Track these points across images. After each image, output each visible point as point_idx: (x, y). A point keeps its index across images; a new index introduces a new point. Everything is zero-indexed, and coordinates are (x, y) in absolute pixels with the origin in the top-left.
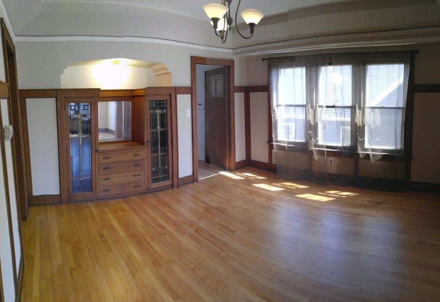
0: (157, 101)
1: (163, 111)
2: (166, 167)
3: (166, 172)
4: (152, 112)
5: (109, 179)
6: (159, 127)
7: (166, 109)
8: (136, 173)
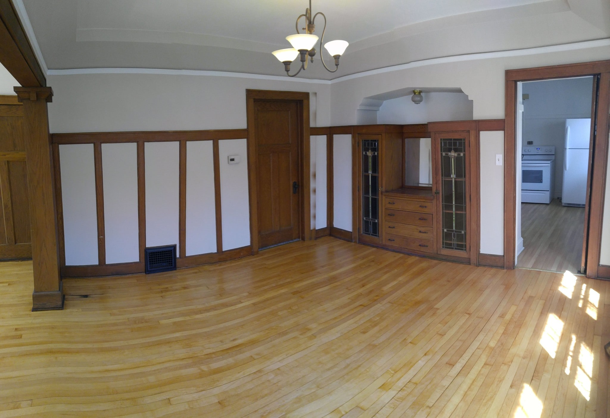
0: (451, 140)
1: (459, 155)
2: (463, 232)
3: (462, 238)
4: (444, 154)
5: (394, 228)
6: (453, 176)
7: (464, 151)
8: (422, 229)
